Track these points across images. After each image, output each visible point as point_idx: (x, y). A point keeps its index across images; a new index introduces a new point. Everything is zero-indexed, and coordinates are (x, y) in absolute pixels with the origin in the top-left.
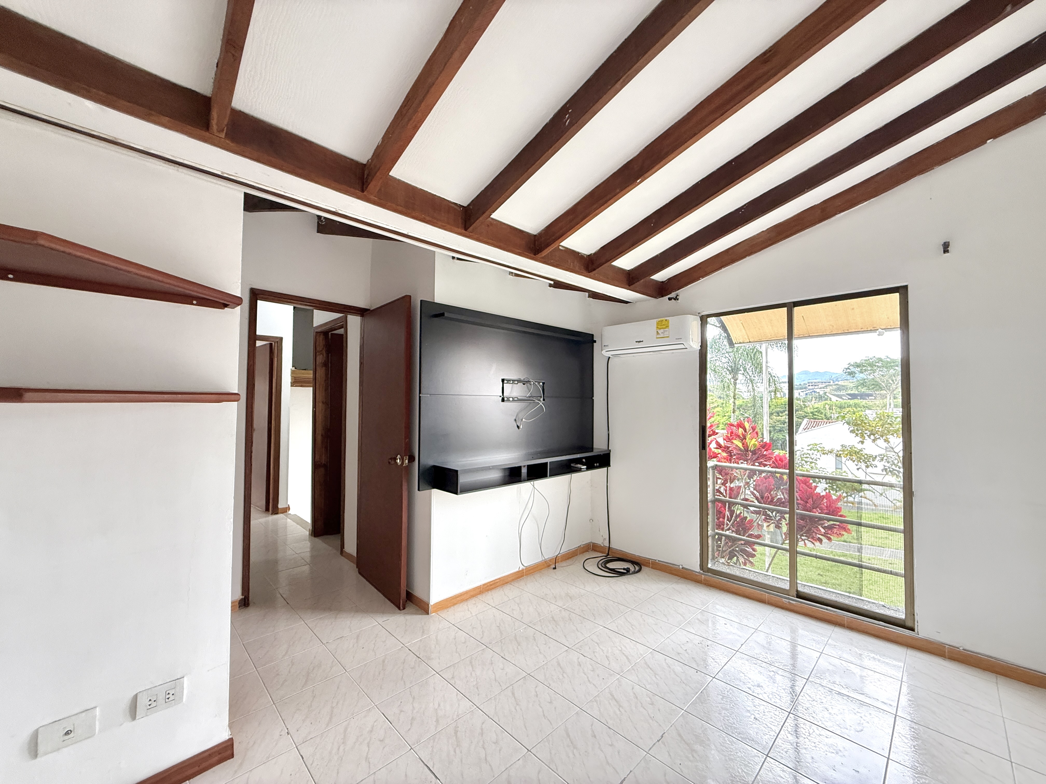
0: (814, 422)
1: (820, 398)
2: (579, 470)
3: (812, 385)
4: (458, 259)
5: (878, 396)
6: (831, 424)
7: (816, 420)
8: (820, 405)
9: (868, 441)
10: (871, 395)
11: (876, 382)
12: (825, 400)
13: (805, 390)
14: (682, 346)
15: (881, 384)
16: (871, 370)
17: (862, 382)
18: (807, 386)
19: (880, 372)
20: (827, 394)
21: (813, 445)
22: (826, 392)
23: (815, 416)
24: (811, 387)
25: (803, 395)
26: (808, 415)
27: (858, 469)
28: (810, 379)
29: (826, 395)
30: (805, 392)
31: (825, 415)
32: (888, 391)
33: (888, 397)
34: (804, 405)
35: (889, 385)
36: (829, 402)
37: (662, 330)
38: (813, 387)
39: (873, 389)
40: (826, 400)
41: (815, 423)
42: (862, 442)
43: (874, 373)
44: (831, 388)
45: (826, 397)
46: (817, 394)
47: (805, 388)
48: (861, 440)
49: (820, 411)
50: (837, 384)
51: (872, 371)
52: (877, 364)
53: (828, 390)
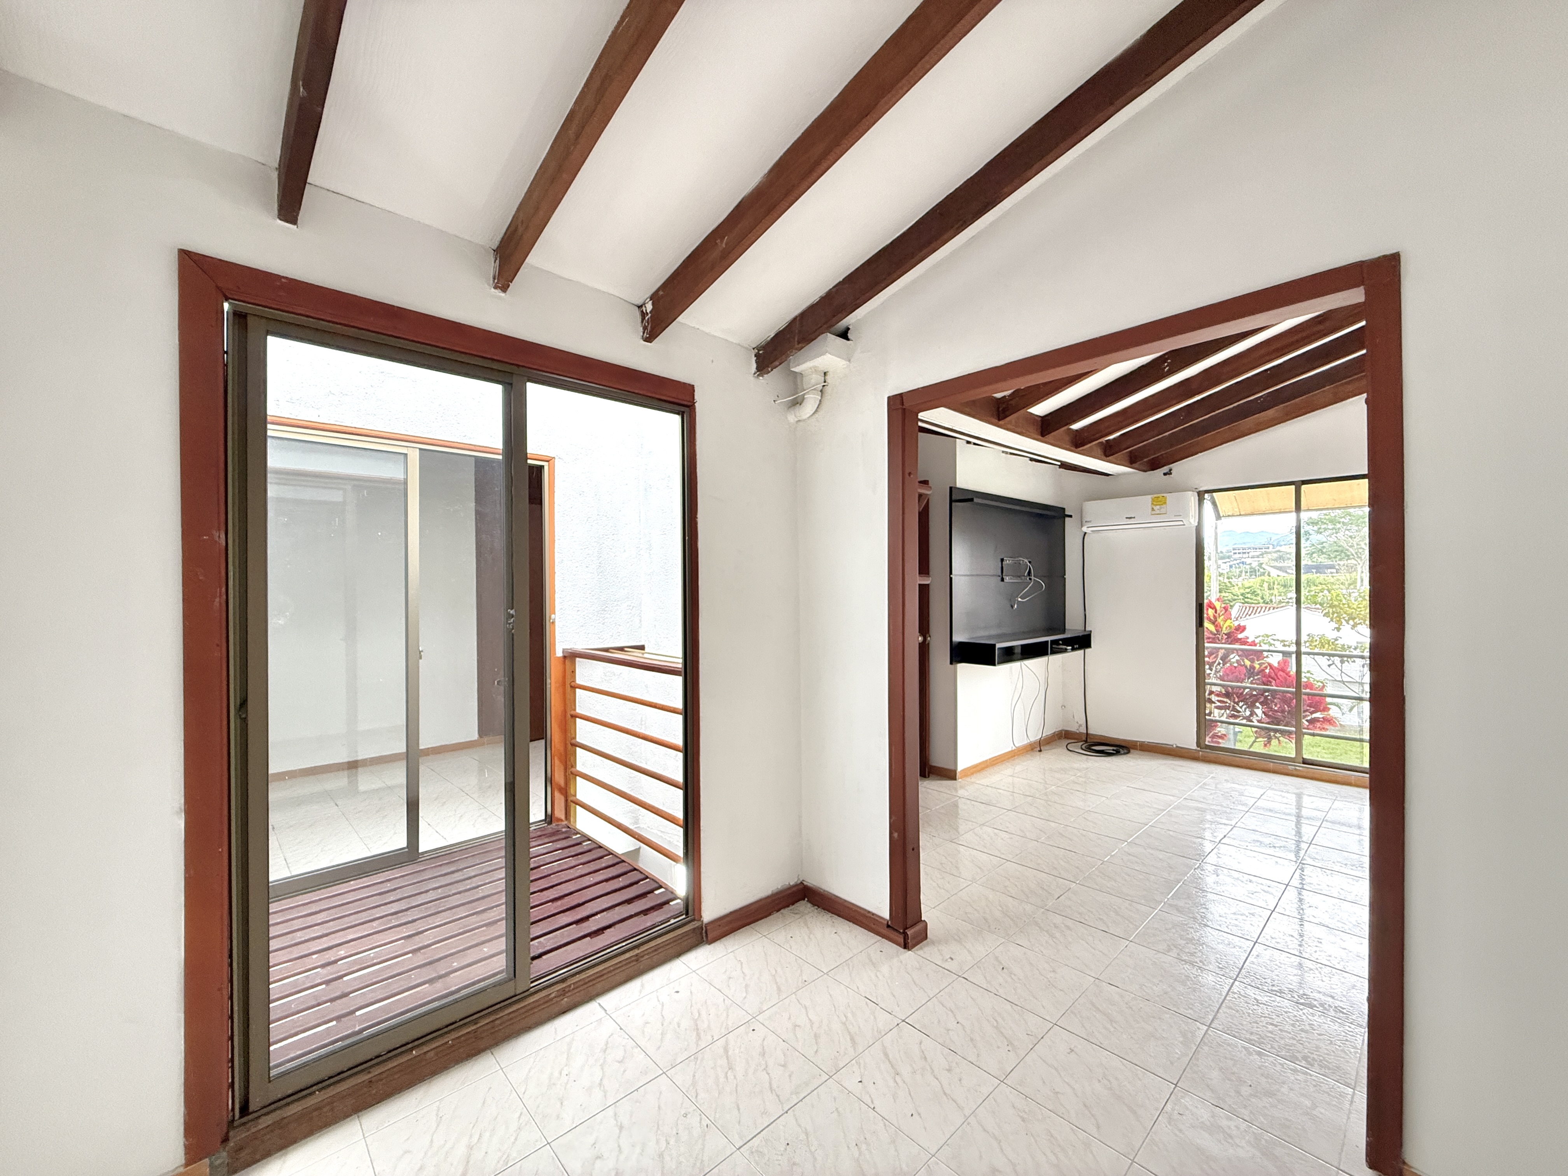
0: (1250, 607)
1: (1253, 572)
2: (1065, 651)
3: (1239, 553)
4: (975, 444)
5: (1343, 568)
6: (1276, 610)
7: (1253, 605)
8: (1254, 582)
9: (1346, 628)
10: (1332, 567)
11: (1339, 546)
12: (1261, 575)
13: (1229, 560)
14: (1181, 523)
15: (1347, 550)
16: (1332, 529)
17: (1319, 547)
18: (1232, 554)
19: (1347, 532)
20: (1263, 566)
21: (1263, 636)
22: (1262, 564)
23: (1246, 600)
24: (1237, 556)
25: (1225, 568)
26: (1236, 597)
27: (1329, 666)
28: (1235, 544)
29: (1261, 568)
30: (1228, 564)
31: (1262, 598)
32: (1359, 560)
33: (1359, 570)
34: (1229, 582)
35: (1360, 551)
36: (1266, 578)
37: (1158, 507)
38: (1241, 555)
39: (1335, 557)
40: (1263, 574)
41: (1252, 609)
42: (1338, 629)
43: (1336, 533)
44: (1269, 556)
45: (1262, 570)
46: (1248, 567)
47: (1229, 557)
48: (1337, 626)
49: (1255, 592)
50: (1279, 551)
51: (1334, 531)
52: (1343, 520)
53: (1264, 560)
